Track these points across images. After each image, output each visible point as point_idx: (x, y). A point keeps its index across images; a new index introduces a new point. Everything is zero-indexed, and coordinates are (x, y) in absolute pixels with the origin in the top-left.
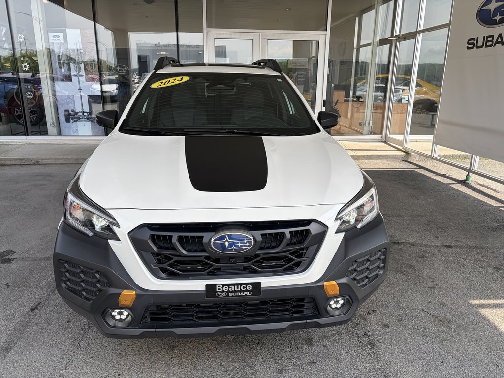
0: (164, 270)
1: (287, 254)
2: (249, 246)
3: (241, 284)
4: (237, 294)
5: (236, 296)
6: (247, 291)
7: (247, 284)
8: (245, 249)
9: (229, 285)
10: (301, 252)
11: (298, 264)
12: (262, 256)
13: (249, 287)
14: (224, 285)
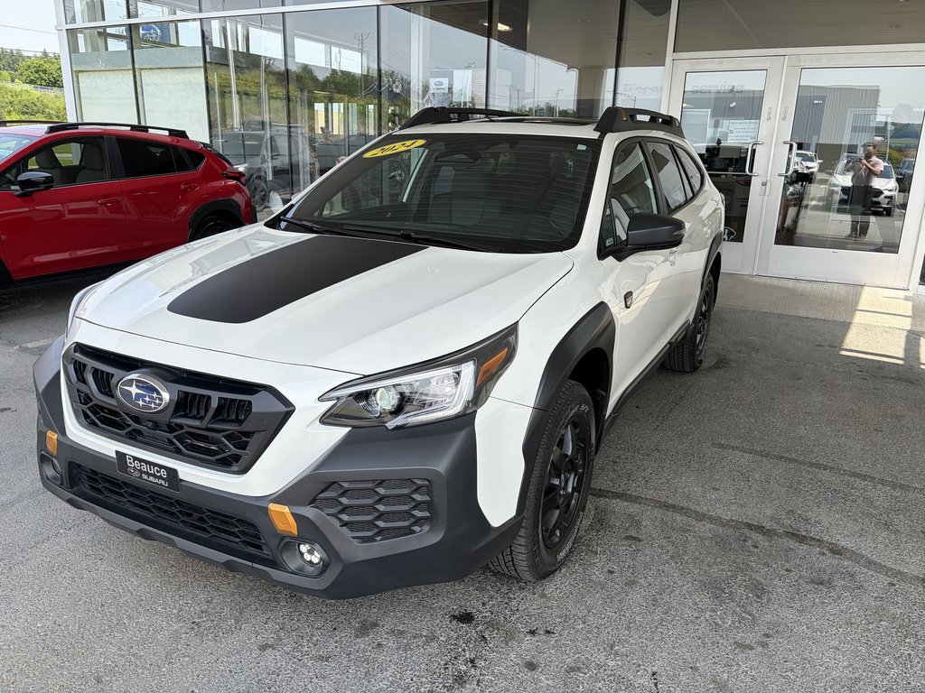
0: (86, 416)
1: (220, 436)
2: (160, 405)
3: (155, 465)
4: (151, 479)
5: (150, 481)
6: (160, 477)
7: (161, 467)
8: (155, 408)
9: (141, 460)
10: (244, 439)
11: (237, 458)
12: (186, 429)
13: (163, 473)
14: (135, 459)
